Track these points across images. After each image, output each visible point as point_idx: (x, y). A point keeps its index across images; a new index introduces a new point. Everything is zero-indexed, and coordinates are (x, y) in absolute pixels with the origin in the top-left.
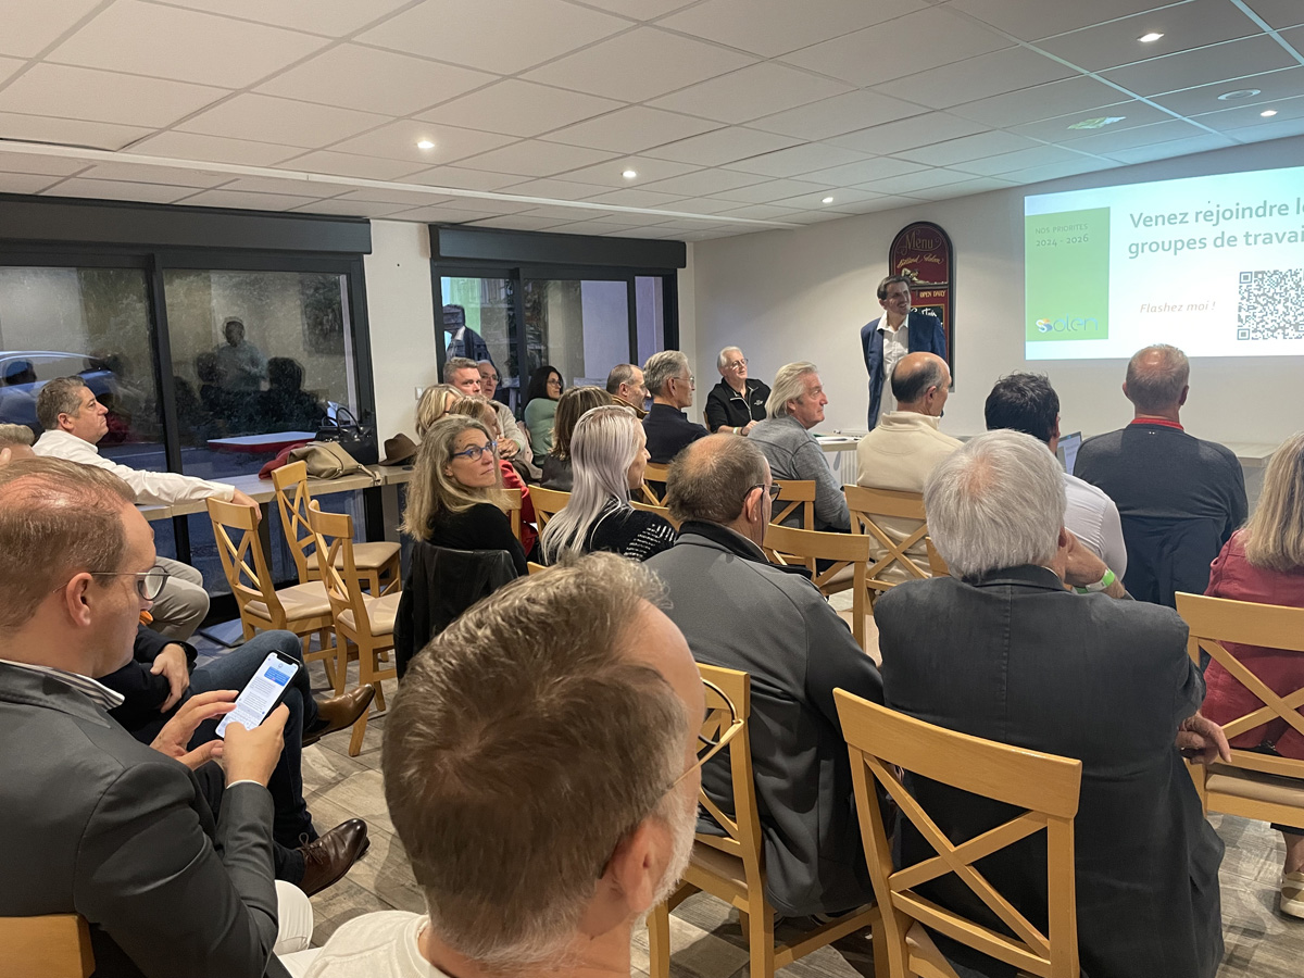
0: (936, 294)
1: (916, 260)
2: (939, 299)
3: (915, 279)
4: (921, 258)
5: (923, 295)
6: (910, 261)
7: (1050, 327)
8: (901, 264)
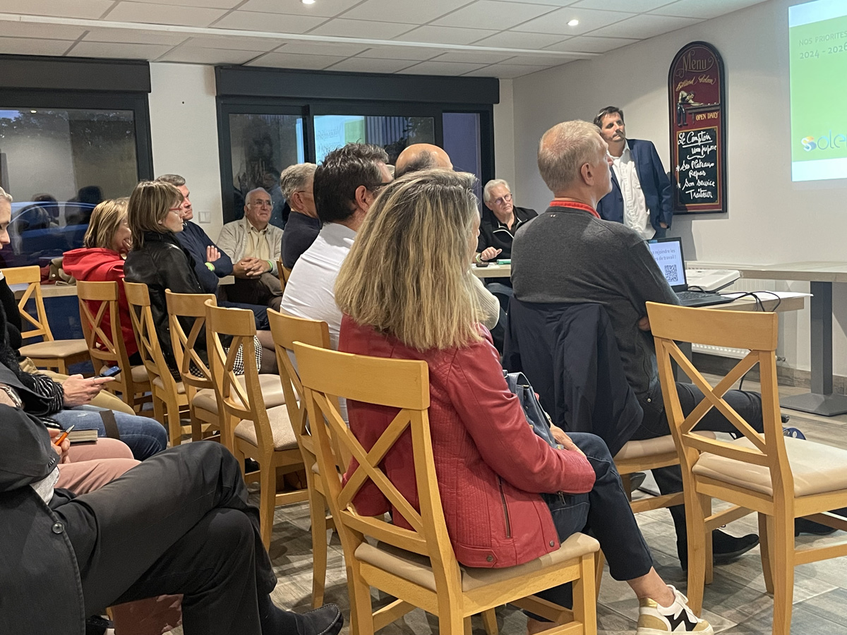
0: (711, 115)
1: (691, 82)
2: (712, 121)
3: (691, 101)
4: (696, 79)
5: (699, 117)
6: (686, 83)
7: (814, 145)
8: (680, 87)
